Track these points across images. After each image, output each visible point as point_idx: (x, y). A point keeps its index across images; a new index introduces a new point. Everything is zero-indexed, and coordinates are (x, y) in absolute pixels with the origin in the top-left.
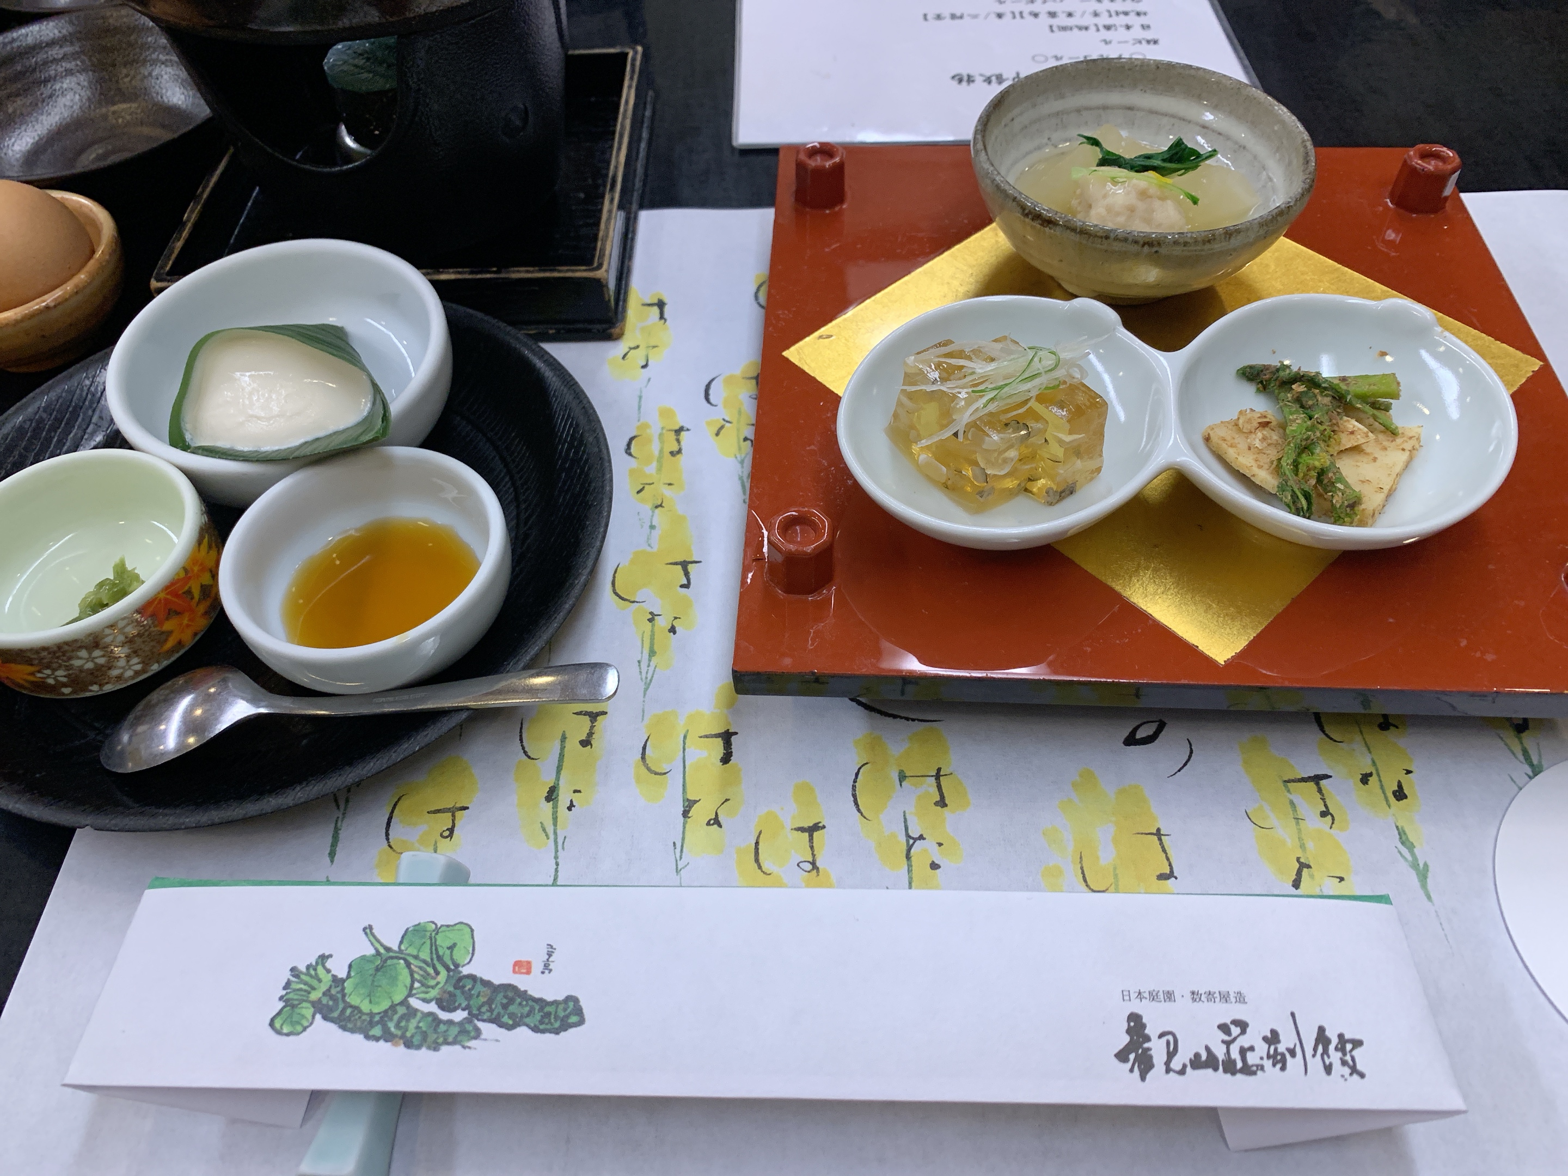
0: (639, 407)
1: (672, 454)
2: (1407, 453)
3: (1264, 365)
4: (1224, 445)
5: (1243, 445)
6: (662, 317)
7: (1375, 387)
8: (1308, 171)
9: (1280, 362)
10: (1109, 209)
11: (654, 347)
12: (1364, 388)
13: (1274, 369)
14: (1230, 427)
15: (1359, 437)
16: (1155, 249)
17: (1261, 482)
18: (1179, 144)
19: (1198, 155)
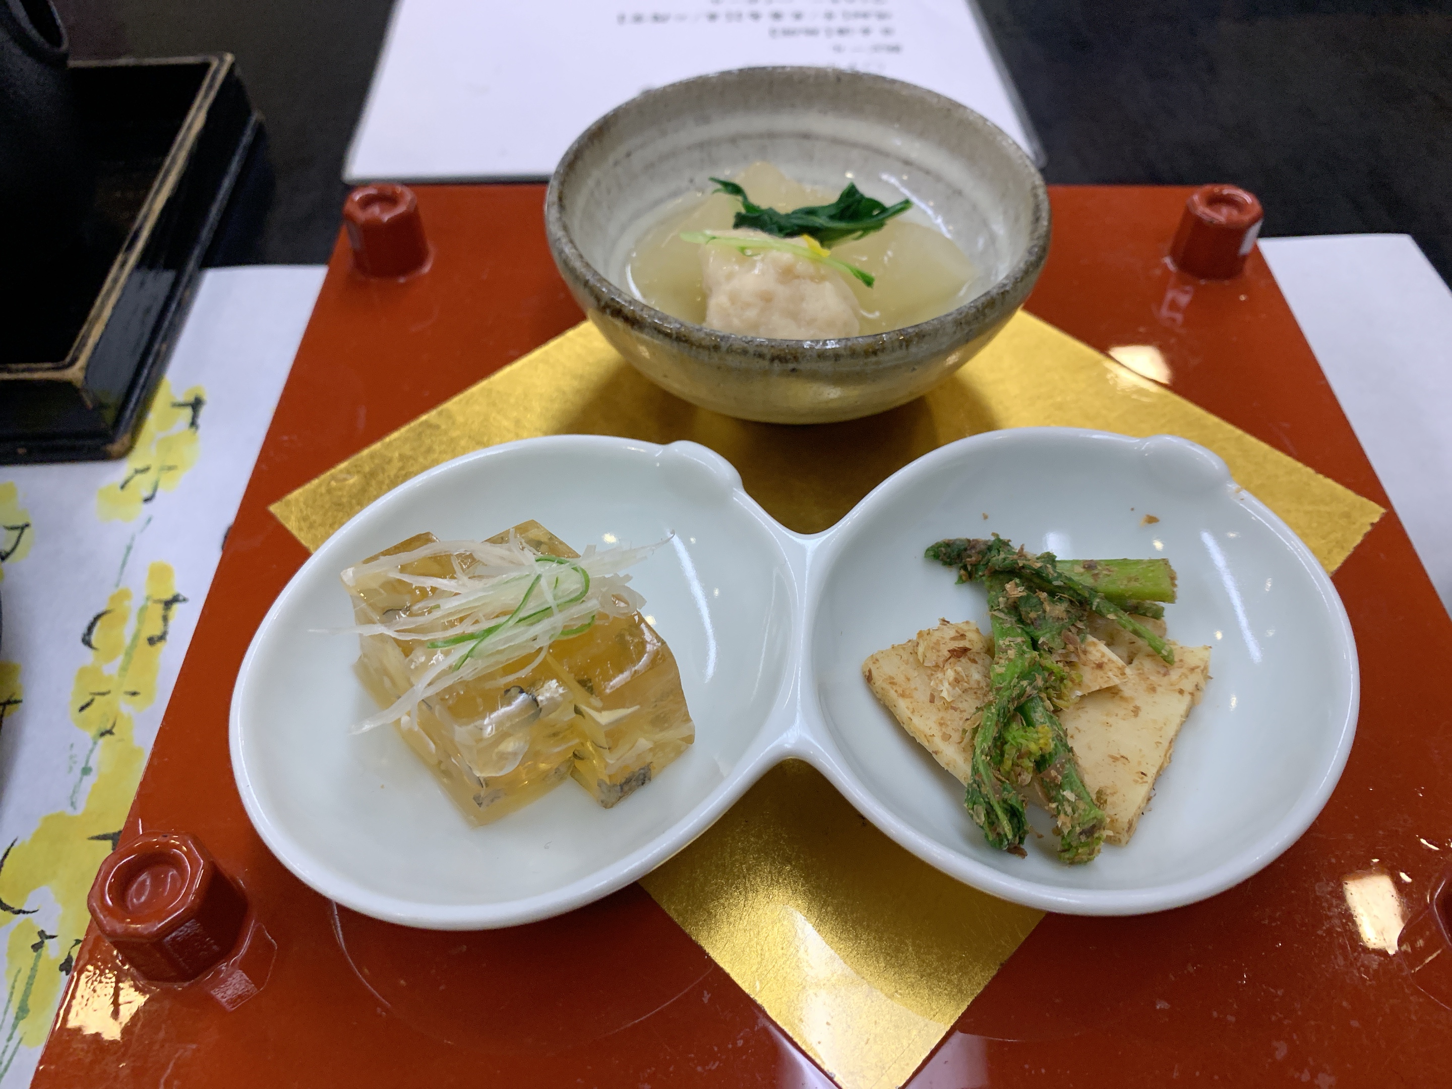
0: (124, 564)
1: (152, 641)
2: (1187, 698)
3: (969, 541)
4: (892, 694)
5: (922, 696)
6: (193, 423)
7: (1137, 584)
8: (1036, 235)
9: (993, 534)
10: (734, 298)
11: (171, 468)
12: (1118, 584)
13: (983, 547)
14: (905, 657)
15: (1110, 674)
16: (791, 366)
17: (948, 764)
18: (851, 193)
19: (884, 209)
